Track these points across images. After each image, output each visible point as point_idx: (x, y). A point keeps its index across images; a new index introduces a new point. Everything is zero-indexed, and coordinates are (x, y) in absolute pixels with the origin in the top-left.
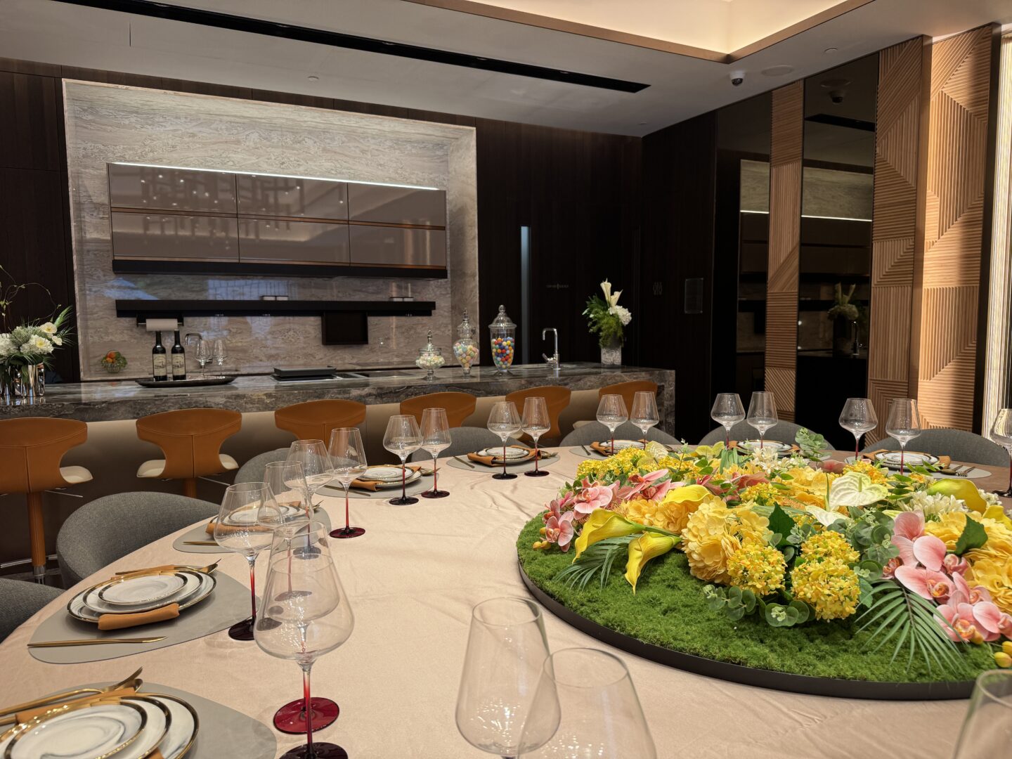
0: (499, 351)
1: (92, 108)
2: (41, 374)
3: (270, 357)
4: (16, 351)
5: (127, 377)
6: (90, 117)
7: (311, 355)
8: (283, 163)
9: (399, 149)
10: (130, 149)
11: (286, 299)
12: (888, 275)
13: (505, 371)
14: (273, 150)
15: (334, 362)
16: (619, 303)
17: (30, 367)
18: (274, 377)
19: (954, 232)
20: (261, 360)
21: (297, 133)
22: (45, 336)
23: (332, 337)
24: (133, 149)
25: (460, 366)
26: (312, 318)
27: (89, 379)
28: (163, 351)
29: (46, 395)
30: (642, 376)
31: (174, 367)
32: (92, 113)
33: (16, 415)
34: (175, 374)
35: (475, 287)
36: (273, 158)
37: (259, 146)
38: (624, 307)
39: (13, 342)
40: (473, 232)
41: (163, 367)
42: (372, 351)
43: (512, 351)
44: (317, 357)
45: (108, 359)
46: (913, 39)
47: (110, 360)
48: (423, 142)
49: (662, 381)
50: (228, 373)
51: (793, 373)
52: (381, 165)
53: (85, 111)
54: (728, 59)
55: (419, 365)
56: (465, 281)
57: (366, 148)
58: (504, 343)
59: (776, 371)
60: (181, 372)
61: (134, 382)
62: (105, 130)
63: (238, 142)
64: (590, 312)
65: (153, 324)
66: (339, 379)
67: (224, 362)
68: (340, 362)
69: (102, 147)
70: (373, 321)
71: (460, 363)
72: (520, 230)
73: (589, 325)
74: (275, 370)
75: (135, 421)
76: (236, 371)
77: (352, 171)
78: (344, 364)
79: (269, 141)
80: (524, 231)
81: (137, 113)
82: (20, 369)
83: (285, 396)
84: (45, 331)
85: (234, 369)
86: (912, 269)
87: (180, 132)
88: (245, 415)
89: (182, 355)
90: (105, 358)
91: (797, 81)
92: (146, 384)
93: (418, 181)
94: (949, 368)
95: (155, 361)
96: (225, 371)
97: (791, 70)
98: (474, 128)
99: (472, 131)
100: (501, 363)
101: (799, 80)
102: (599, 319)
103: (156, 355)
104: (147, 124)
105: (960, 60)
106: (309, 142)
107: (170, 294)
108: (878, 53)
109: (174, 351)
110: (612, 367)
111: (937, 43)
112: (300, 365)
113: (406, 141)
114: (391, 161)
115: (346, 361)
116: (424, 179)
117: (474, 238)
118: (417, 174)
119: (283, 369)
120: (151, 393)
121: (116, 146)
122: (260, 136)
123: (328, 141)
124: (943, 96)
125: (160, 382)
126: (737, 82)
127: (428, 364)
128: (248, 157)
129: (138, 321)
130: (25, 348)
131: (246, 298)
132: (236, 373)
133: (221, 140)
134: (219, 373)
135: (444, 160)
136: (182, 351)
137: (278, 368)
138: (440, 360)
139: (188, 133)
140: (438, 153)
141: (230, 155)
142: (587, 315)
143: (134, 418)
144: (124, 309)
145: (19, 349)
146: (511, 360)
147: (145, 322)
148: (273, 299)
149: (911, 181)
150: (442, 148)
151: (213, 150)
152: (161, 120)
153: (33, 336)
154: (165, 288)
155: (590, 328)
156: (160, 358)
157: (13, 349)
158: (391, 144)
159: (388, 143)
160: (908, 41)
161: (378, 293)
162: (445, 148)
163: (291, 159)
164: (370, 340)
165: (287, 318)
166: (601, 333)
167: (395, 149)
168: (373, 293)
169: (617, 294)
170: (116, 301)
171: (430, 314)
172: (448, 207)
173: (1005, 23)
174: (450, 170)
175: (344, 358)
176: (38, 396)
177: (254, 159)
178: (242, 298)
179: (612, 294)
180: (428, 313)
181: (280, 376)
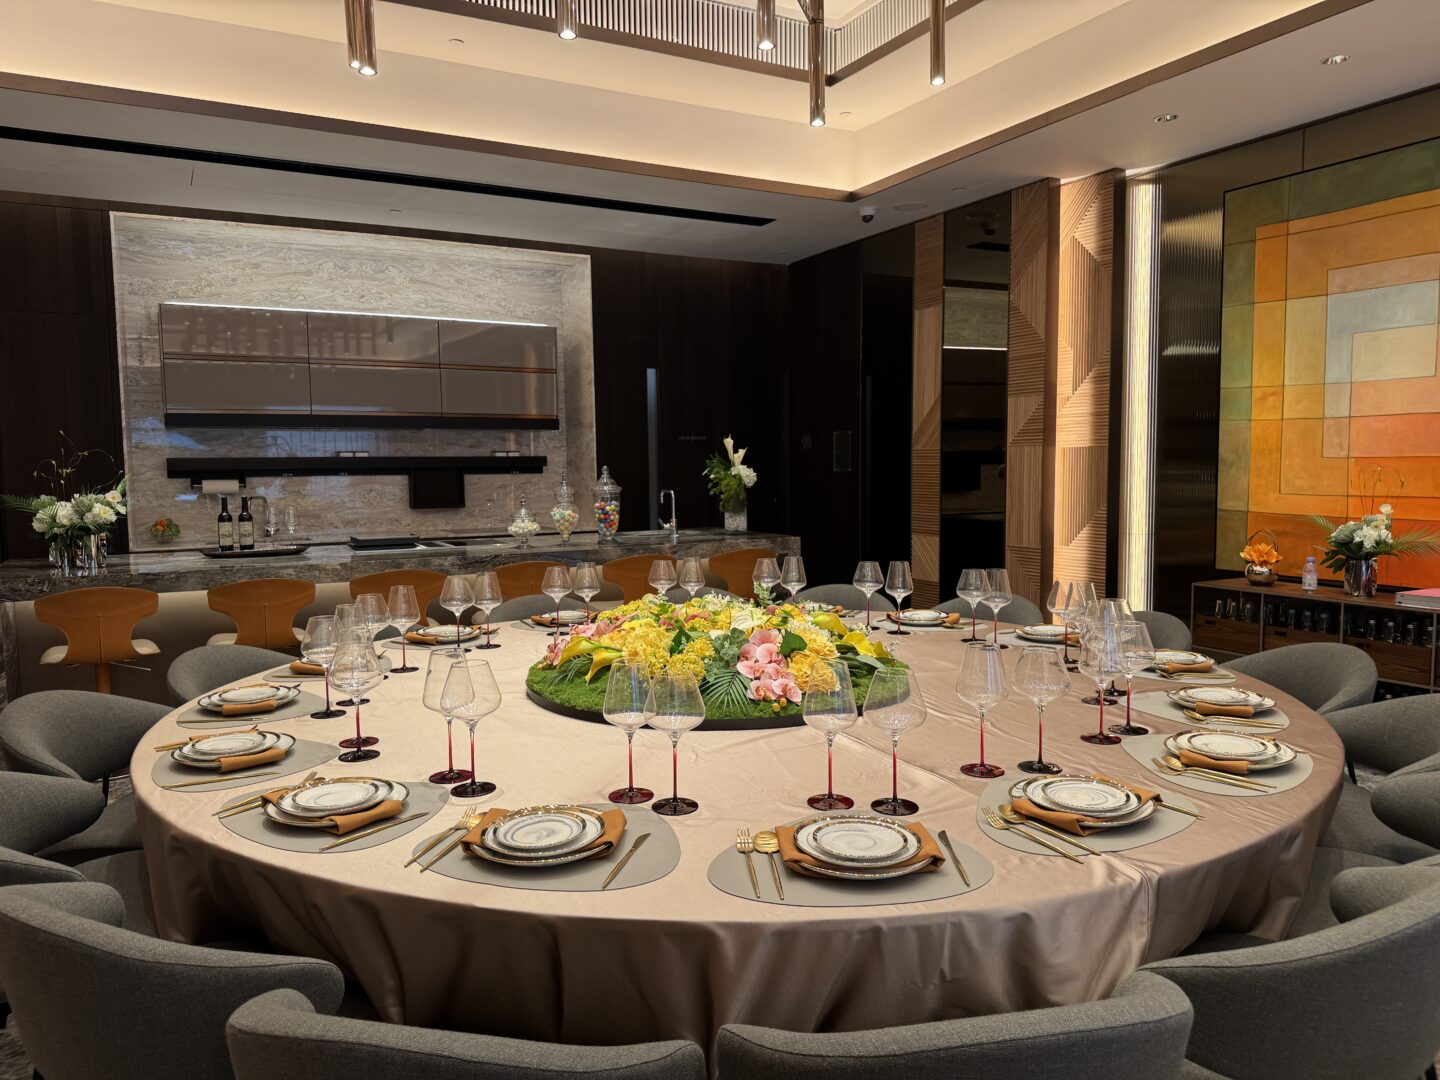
0: (602, 516)
1: (139, 238)
2: (103, 545)
3: (348, 523)
4: (79, 521)
5: (182, 548)
6: (137, 248)
7: (396, 520)
8: (363, 296)
9: (501, 277)
10: (183, 284)
11: (365, 455)
12: (1022, 432)
13: (610, 538)
14: (350, 281)
15: (424, 529)
16: (743, 462)
17: (92, 536)
18: (351, 546)
19: (1086, 387)
20: (336, 527)
21: (380, 261)
22: (109, 504)
23: (421, 500)
24: (186, 284)
25: (558, 534)
26: (399, 478)
27: (138, 550)
28: (230, 519)
29: (108, 566)
30: (763, 543)
31: (241, 536)
32: (139, 243)
33: (84, 586)
34: (243, 544)
35: (592, 440)
36: (351, 290)
37: (333, 277)
38: (749, 467)
39: (76, 511)
40: (589, 375)
41: (231, 535)
42: (471, 515)
43: (617, 516)
44: (404, 523)
45: (159, 527)
46: (1040, 181)
47: (160, 528)
48: (531, 269)
49: (786, 549)
50: (299, 542)
51: (936, 540)
52: (480, 296)
53: (131, 240)
54: (852, 197)
55: (510, 532)
56: (581, 432)
57: (462, 278)
58: (608, 508)
59: (922, 537)
60: (248, 541)
61: (198, 553)
62: (154, 263)
63: (309, 273)
64: (710, 471)
65: (209, 486)
66: (421, 547)
67: (295, 531)
68: (431, 528)
69: (151, 282)
70: (471, 481)
71: (558, 531)
72: (645, 372)
73: (709, 486)
74: (352, 539)
75: (206, 591)
76: (308, 539)
77: (446, 304)
78: (436, 531)
79: (346, 271)
80: (651, 374)
81: (191, 241)
82: (81, 538)
83: (361, 566)
84: (110, 500)
85: (305, 537)
86: (1045, 427)
87: (241, 263)
88: (319, 587)
89: (250, 523)
90: (155, 525)
91: (935, 216)
92: (211, 554)
93: (525, 315)
94: (1085, 533)
95: (221, 530)
96: (294, 540)
97: (925, 206)
98: (589, 256)
99: (586, 259)
100: (605, 529)
101: (940, 214)
102: (721, 480)
103: (221, 524)
104: (204, 254)
105: (1088, 205)
106: (393, 272)
107: (230, 451)
108: (1009, 192)
109: (241, 519)
110: (736, 533)
111: (1064, 185)
112: (382, 532)
113: (510, 268)
114: (493, 292)
115: (439, 528)
116: (533, 312)
117: (590, 382)
118: (524, 306)
119: (360, 538)
120: (216, 564)
121: (167, 280)
122: (335, 265)
123: (417, 269)
124: (1075, 241)
125: (226, 552)
126: (867, 219)
127: (521, 531)
128: (321, 290)
129: (193, 482)
130: (88, 517)
131: (319, 454)
132: (308, 542)
133: (288, 271)
134: (289, 543)
135: (557, 289)
136: (250, 519)
137: (354, 536)
138: (535, 527)
139: (250, 264)
140: (549, 281)
141: (301, 288)
142: (708, 475)
143: (205, 589)
144: (178, 469)
145: (82, 519)
146: (616, 526)
147: (201, 483)
148: (350, 455)
149: (1041, 331)
150: (553, 275)
151: (279, 283)
152: (220, 249)
153: (96, 505)
154: (224, 444)
155: (710, 489)
156: (226, 527)
157: (76, 519)
158: (492, 272)
159: (490, 271)
160: (1036, 182)
161: (477, 447)
162: (558, 275)
163: (373, 292)
164: (467, 503)
165: (368, 477)
166: (722, 496)
167: (497, 278)
168: (471, 447)
169: (742, 452)
170: (168, 459)
171: (541, 471)
172: (560, 345)
173: (1129, 168)
174: (564, 301)
175: (438, 523)
176: (100, 567)
177: (328, 292)
178: (313, 455)
179: (736, 451)
180: (539, 470)
181: (357, 544)
